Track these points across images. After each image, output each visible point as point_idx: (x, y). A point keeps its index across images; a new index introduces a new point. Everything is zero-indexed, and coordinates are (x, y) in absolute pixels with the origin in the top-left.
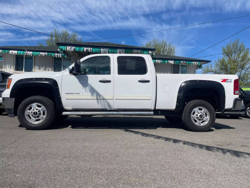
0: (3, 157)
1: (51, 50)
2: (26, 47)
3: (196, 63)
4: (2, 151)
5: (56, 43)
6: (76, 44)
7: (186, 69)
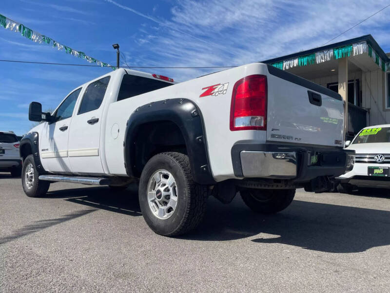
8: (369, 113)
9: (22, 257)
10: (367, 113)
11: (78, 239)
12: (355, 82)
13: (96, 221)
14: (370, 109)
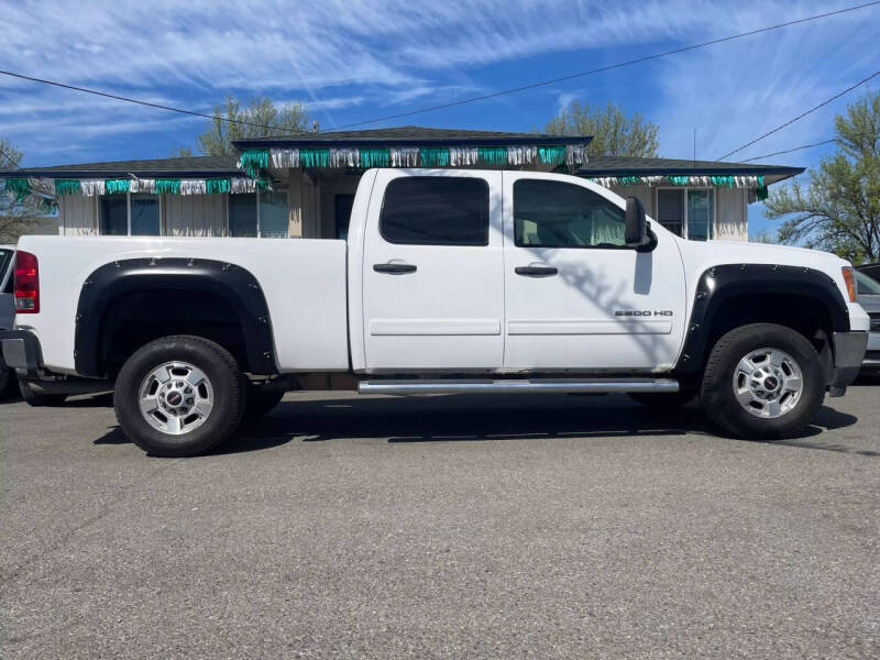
0: (57, 582)
1: (217, 170)
2: (133, 164)
3: (747, 181)
4: (56, 554)
5: (233, 143)
6: (303, 139)
7: (708, 207)
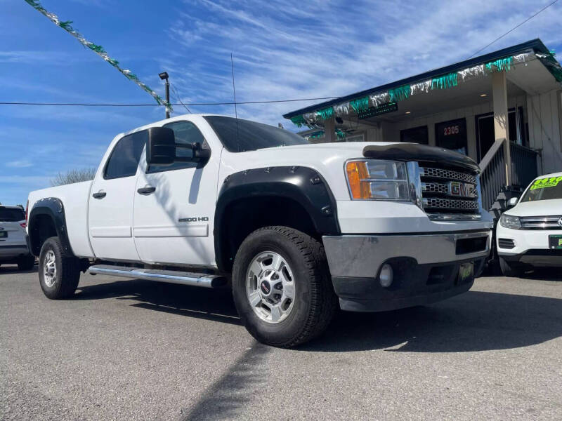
8: (541, 156)
9: (20, 401)
10: (538, 156)
11: (111, 367)
12: (517, 111)
13: (140, 336)
14: (542, 149)
